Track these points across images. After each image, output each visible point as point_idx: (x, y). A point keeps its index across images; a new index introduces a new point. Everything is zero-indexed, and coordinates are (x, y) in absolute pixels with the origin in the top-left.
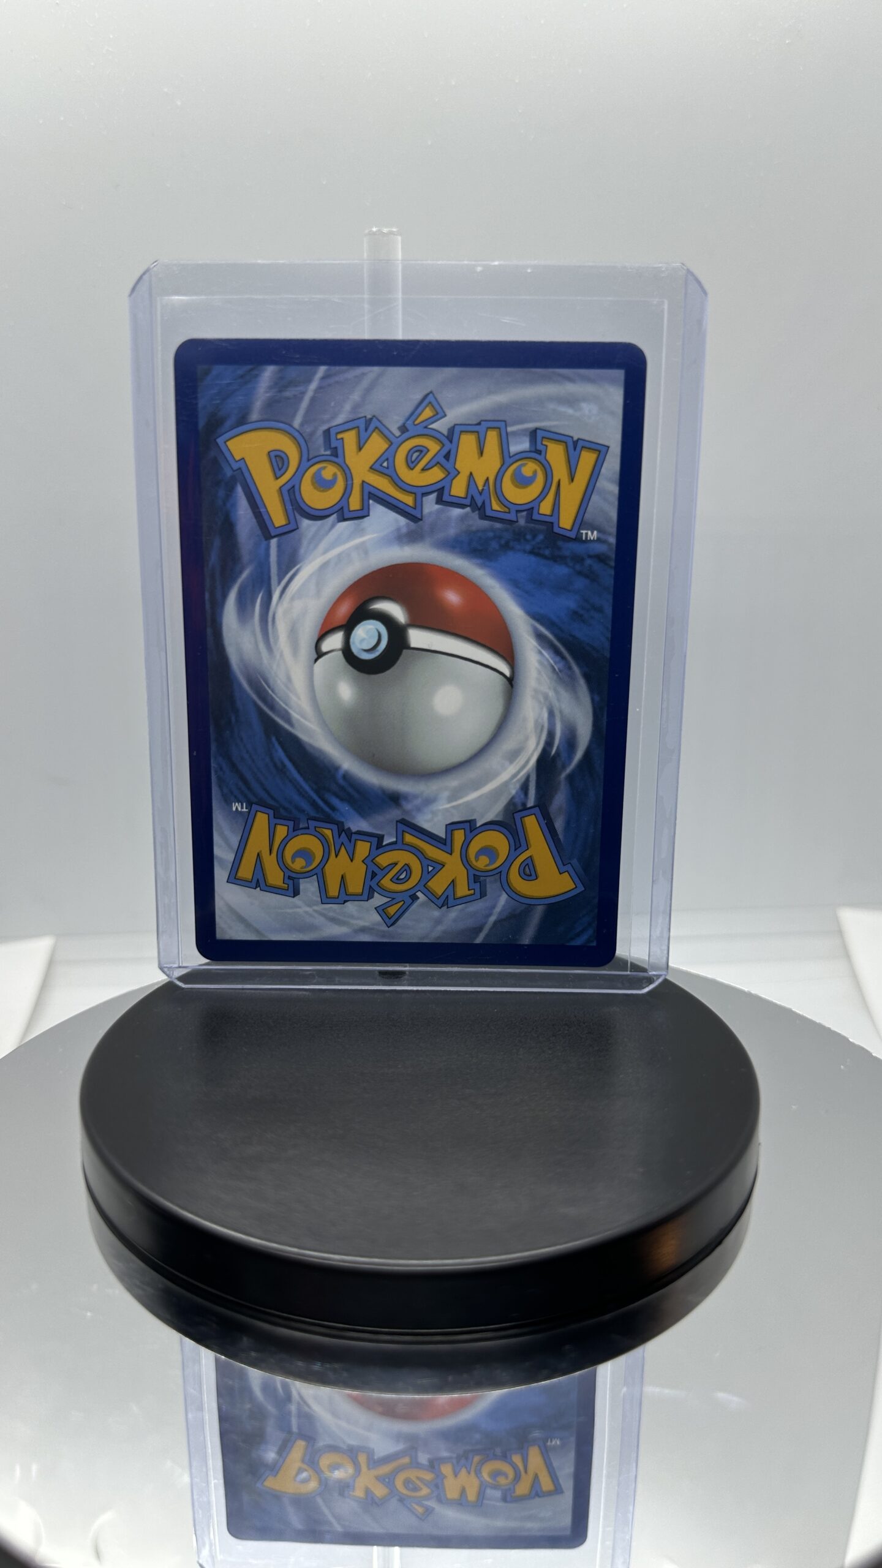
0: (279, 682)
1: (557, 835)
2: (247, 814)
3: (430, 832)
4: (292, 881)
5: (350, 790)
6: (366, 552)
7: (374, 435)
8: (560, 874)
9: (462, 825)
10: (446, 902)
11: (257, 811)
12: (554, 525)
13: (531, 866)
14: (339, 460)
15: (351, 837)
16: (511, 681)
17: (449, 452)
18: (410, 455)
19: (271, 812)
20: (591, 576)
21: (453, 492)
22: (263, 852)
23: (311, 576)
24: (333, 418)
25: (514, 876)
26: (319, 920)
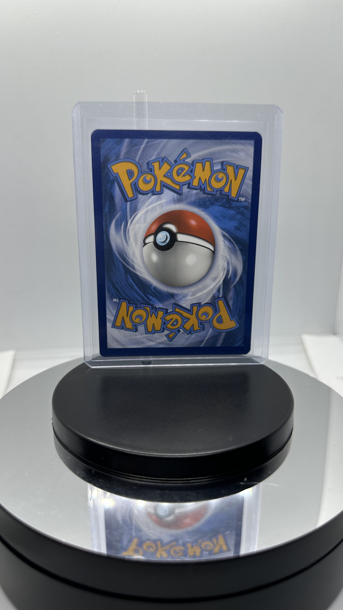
0: (130, 255)
3: (185, 307)
5: (156, 293)
6: (162, 207)
7: (165, 163)
8: (231, 321)
9: (196, 305)
10: (190, 332)
11: (122, 301)
13: (221, 319)
14: (153, 173)
15: (156, 309)
17: (192, 169)
18: (178, 172)
19: (127, 302)
20: (242, 214)
22: (124, 316)
23: (142, 215)
24: (150, 157)
26: (145, 340)
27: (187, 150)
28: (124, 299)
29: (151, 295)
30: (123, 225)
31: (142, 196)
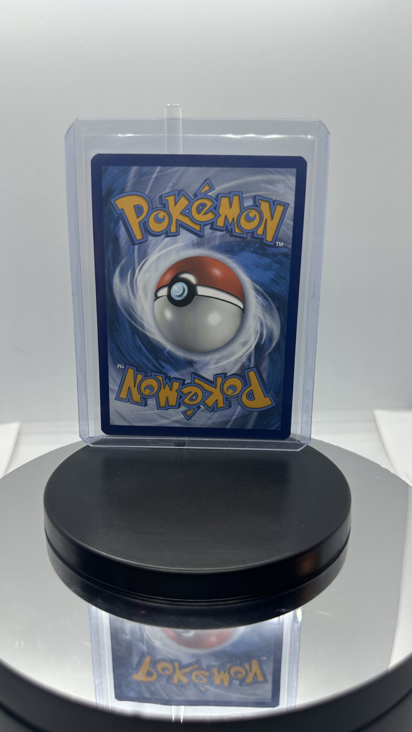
29: (164, 361)
30: (129, 273)
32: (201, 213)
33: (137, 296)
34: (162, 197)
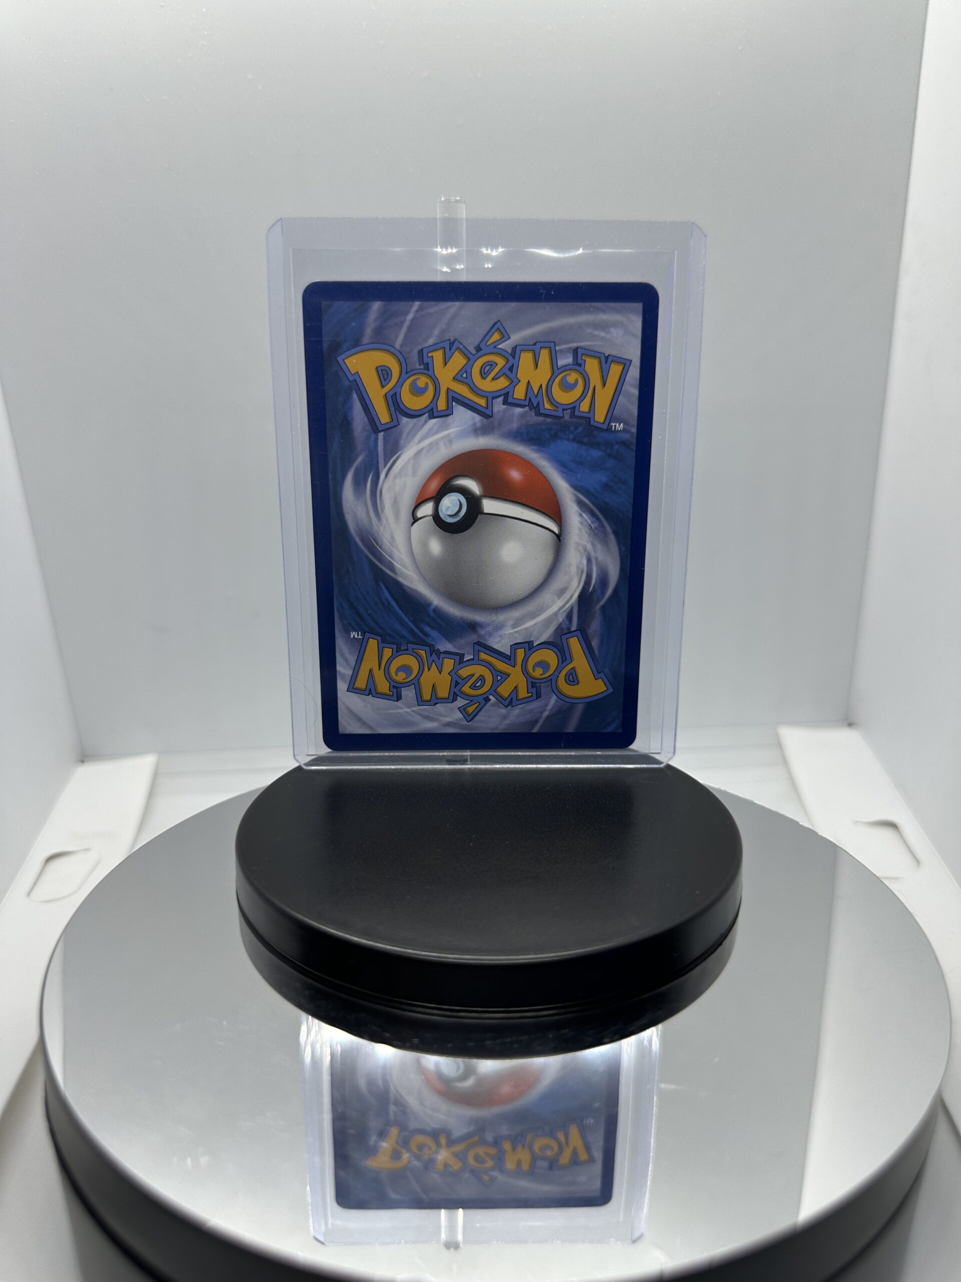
0: (385, 540)
1: (593, 649)
2: (362, 640)
4: (395, 690)
6: (451, 442)
7: (456, 352)
8: (596, 679)
11: (369, 638)
12: (591, 419)
14: (430, 372)
16: (559, 537)
17: (513, 365)
19: (380, 638)
21: (515, 396)
22: (374, 668)
23: (409, 461)
24: (425, 340)
25: (562, 684)
26: (417, 718)
27: (502, 324)
28: (374, 633)
29: (429, 626)
31: (411, 420)
32: (487, 376)
33: (382, 516)
34: (422, 351)
